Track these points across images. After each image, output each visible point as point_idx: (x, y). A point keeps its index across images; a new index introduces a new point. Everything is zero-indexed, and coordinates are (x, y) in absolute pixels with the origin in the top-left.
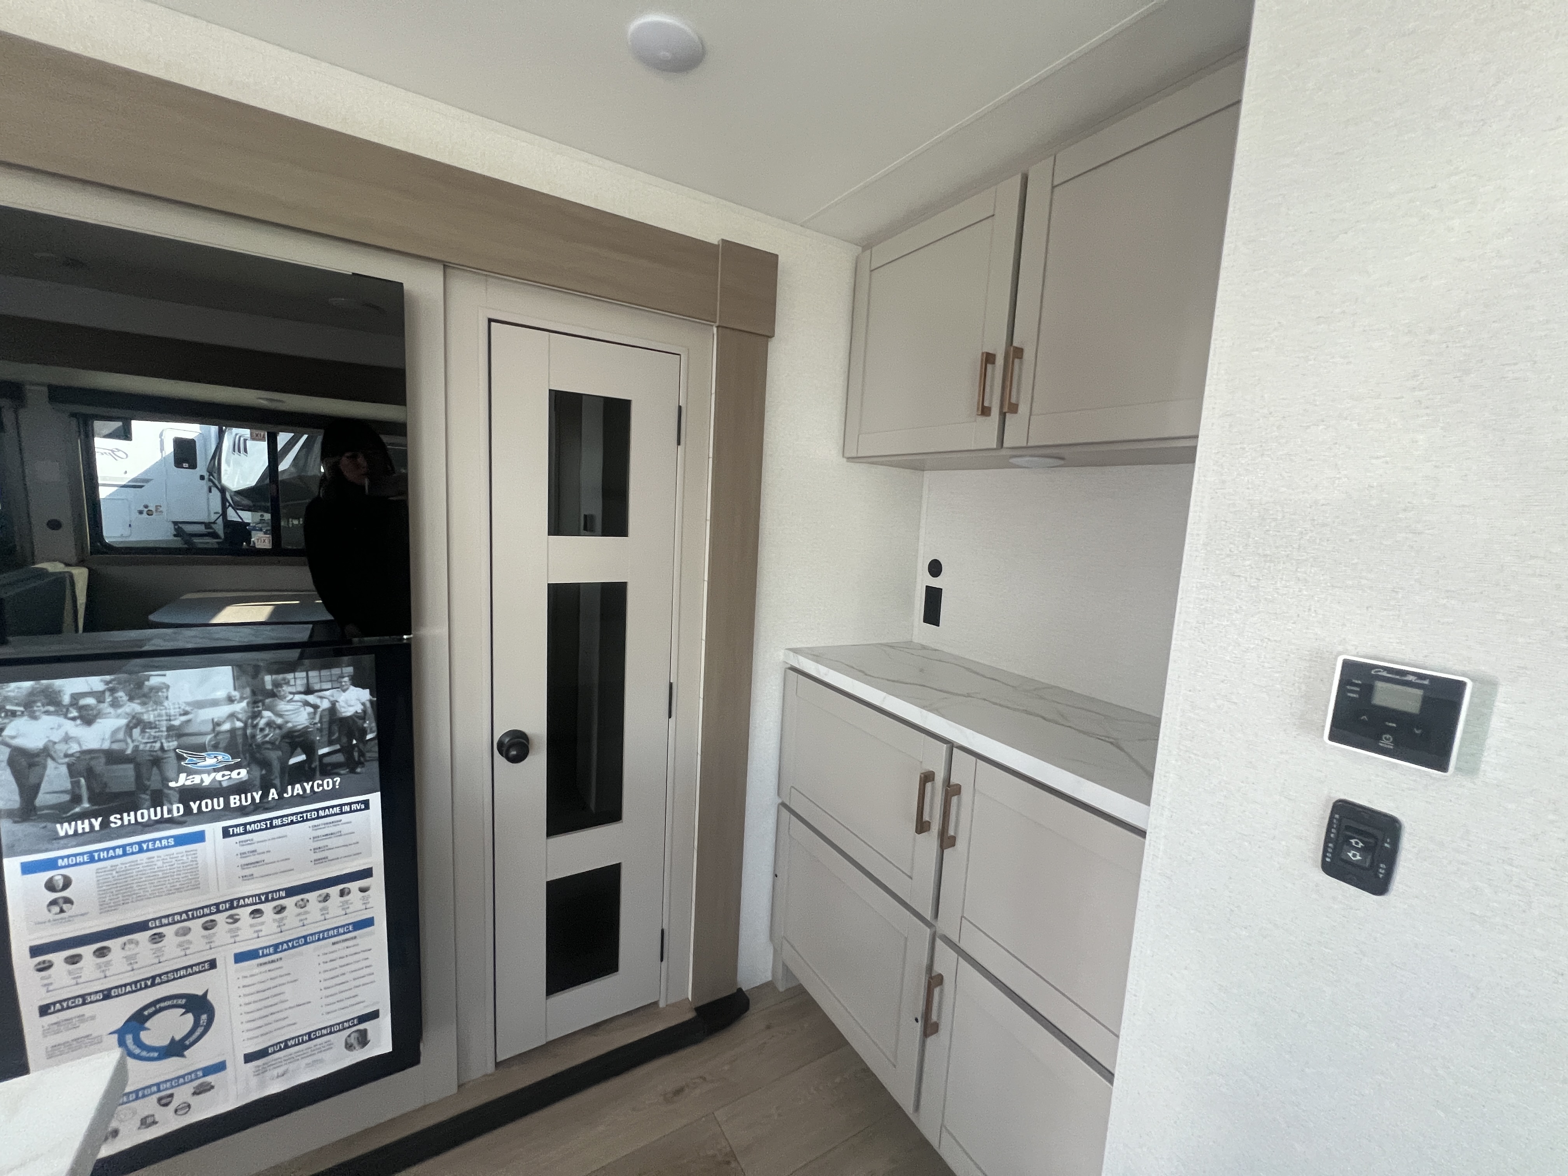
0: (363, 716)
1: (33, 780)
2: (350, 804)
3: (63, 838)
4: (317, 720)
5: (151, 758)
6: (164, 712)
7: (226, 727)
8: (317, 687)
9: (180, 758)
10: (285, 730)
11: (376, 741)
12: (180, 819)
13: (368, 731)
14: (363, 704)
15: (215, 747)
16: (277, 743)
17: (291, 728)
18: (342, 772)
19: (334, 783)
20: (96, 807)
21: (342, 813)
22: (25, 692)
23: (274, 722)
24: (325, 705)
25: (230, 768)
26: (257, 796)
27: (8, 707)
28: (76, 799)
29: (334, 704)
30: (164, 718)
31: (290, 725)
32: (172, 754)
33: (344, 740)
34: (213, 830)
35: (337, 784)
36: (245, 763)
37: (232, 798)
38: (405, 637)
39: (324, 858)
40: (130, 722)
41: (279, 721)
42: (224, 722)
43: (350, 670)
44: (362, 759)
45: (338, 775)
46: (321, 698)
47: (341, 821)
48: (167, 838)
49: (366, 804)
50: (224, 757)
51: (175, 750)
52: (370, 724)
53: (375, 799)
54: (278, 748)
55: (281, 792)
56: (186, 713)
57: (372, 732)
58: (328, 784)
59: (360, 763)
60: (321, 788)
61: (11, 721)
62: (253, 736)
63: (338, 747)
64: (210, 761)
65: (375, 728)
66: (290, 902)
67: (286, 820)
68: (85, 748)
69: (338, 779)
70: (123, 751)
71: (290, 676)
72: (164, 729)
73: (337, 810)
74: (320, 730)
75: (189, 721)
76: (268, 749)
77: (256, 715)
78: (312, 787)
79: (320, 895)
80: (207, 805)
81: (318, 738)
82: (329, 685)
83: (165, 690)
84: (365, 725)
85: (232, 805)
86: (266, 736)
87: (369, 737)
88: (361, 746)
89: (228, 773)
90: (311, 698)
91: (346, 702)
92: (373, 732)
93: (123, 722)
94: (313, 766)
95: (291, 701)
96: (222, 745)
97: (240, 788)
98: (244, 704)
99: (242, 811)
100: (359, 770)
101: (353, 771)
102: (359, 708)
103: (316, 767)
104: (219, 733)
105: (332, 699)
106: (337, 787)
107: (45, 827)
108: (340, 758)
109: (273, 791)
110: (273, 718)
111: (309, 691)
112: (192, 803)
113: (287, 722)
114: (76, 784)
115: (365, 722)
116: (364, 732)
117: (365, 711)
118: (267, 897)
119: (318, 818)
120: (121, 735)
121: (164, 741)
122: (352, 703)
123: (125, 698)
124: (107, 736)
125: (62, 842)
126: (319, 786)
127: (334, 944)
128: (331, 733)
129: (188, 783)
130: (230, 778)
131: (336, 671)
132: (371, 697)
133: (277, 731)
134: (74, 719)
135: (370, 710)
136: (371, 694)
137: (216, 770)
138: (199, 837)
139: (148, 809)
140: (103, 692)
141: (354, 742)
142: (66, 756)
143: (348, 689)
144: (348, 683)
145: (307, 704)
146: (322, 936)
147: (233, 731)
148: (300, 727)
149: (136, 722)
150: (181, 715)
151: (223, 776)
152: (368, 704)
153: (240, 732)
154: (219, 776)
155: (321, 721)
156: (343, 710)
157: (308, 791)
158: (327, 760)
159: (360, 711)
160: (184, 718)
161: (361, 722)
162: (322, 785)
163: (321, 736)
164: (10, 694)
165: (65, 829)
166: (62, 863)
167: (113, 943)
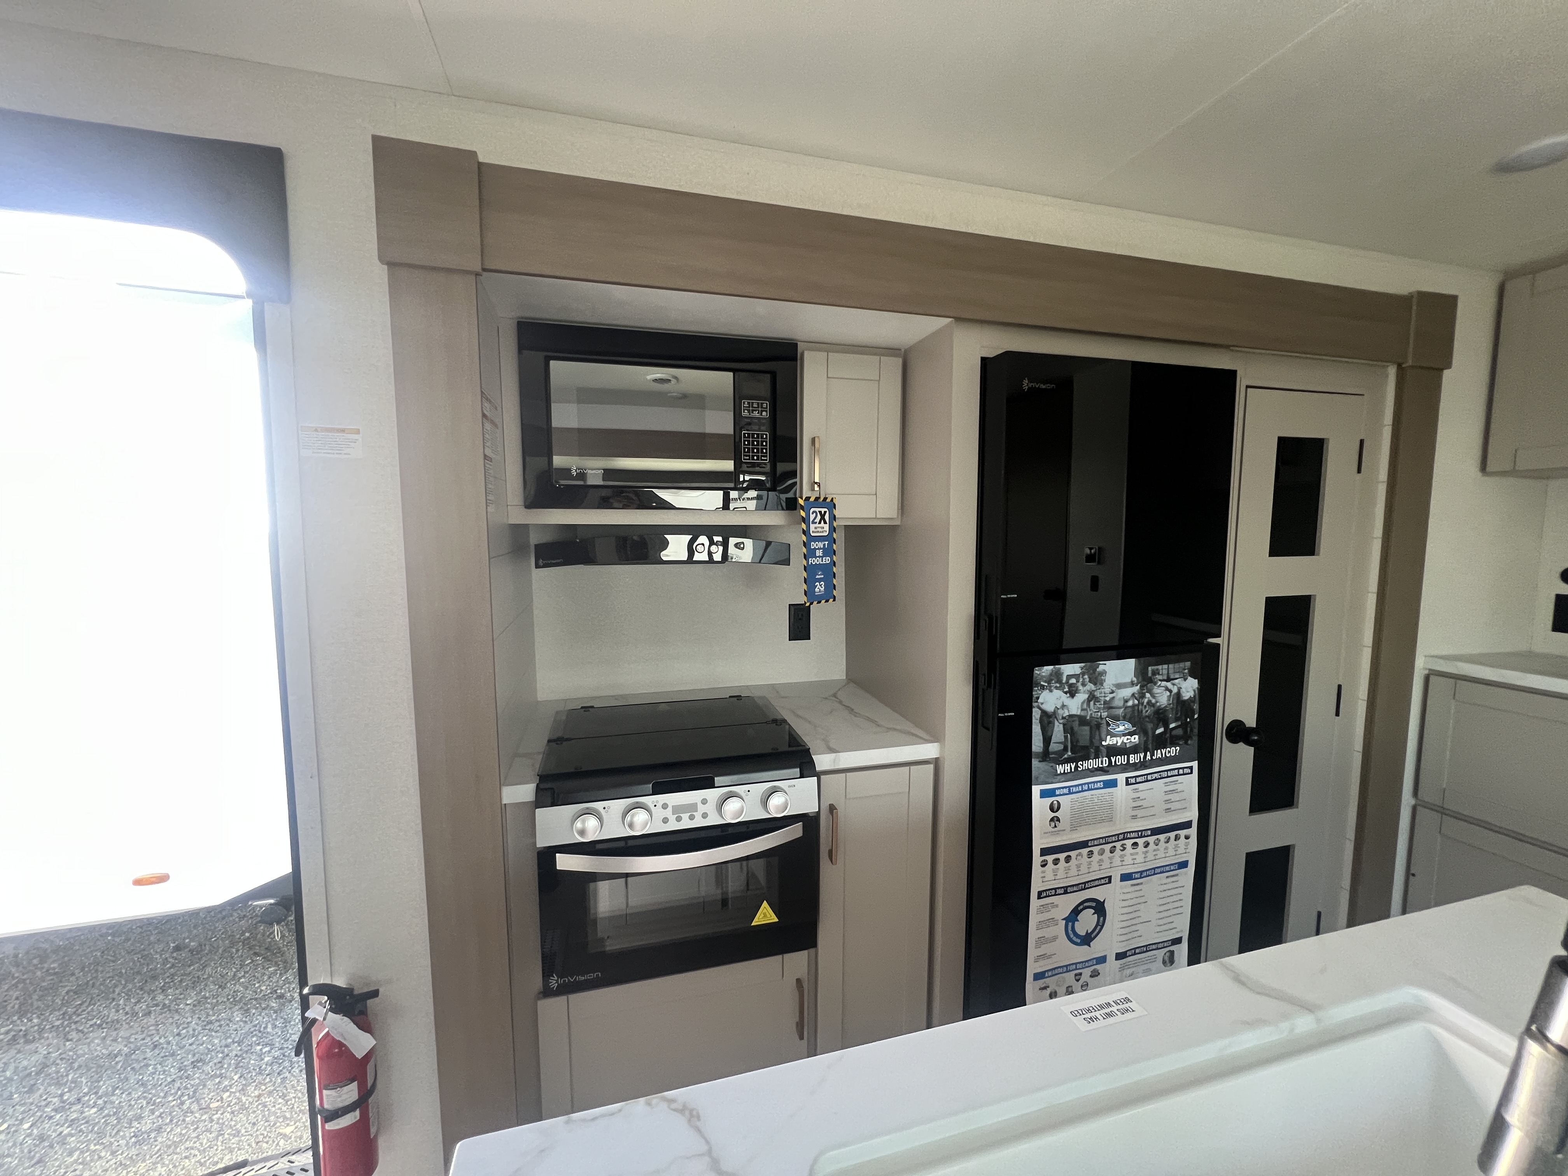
0: (1192, 700)
1: (1049, 734)
2: (1183, 768)
3: (1059, 775)
4: (1171, 702)
5: (1096, 723)
6: (1103, 690)
7: (1130, 703)
8: (1172, 677)
9: (1108, 725)
10: (1156, 708)
12: (1106, 769)
14: (1194, 691)
15: (1124, 719)
16: (1151, 717)
18: (1181, 743)
19: (1176, 750)
20: (1073, 755)
21: (1179, 775)
22: (1049, 673)
23: (1151, 701)
24: (1175, 690)
25: (1131, 734)
26: (1142, 755)
27: (1042, 683)
28: (1065, 749)
29: (1179, 689)
30: (1103, 695)
31: (1158, 704)
32: (1104, 721)
33: (1183, 718)
34: (1121, 778)
35: (1177, 752)
36: (1137, 731)
37: (1131, 756)
39: (1171, 809)
40: (1089, 697)
41: (1153, 701)
42: (1129, 700)
43: (1188, 664)
45: (1178, 745)
46: (1174, 684)
47: (1177, 781)
48: (1100, 782)
49: (1191, 768)
50: (1128, 726)
51: (1106, 718)
52: (1196, 707)
53: (1195, 764)
54: (1151, 722)
55: (1152, 755)
56: (1112, 692)
58: (1173, 751)
61: (1042, 692)
62: (1142, 711)
64: (1122, 728)
66: (1151, 840)
67: (1154, 776)
68: (1070, 713)
69: (1178, 748)
70: (1086, 717)
71: (1160, 667)
72: (1102, 703)
73: (1176, 772)
75: (1113, 698)
76: (1147, 722)
77: (1143, 696)
79: (1166, 838)
80: (1121, 760)
82: (1177, 676)
85: (1131, 762)
86: (1147, 711)
89: (1129, 737)
90: (1169, 685)
91: (1186, 688)
93: (1086, 696)
95: (1160, 686)
96: (1128, 716)
97: (1135, 750)
98: (1138, 687)
99: (1136, 767)
101: (1186, 743)
104: (1126, 707)
105: (1179, 686)
106: (1177, 754)
107: (1052, 766)
108: (1180, 732)
109: (1148, 753)
110: (1151, 698)
111: (1168, 680)
112: (1112, 758)
113: (1157, 702)
114: (1066, 737)
117: (1194, 696)
118: (1141, 834)
119: (1168, 777)
120: (1085, 706)
121: (1102, 711)
122: (1189, 690)
123: (1088, 680)
124: (1080, 707)
125: (1059, 777)
127: (1167, 877)
129: (1111, 743)
131: (1182, 665)
133: (1152, 708)
134: (1066, 693)
135: (1197, 696)
137: (1124, 735)
138: (1113, 784)
139: (1093, 760)
140: (1079, 675)
141: (1188, 720)
142: (1063, 718)
143: (1187, 679)
144: (1188, 674)
145: (1167, 689)
146: (1164, 869)
147: (1134, 706)
148: (1163, 706)
149: (1092, 697)
150: (1111, 693)
151: (1128, 739)
153: (1136, 708)
154: (1125, 739)
155: (1173, 703)
157: (1164, 756)
158: (1174, 733)
159: (1192, 696)
160: (1111, 696)
164: (1044, 674)
165: (1060, 769)
166: (1058, 792)
167: (1073, 854)
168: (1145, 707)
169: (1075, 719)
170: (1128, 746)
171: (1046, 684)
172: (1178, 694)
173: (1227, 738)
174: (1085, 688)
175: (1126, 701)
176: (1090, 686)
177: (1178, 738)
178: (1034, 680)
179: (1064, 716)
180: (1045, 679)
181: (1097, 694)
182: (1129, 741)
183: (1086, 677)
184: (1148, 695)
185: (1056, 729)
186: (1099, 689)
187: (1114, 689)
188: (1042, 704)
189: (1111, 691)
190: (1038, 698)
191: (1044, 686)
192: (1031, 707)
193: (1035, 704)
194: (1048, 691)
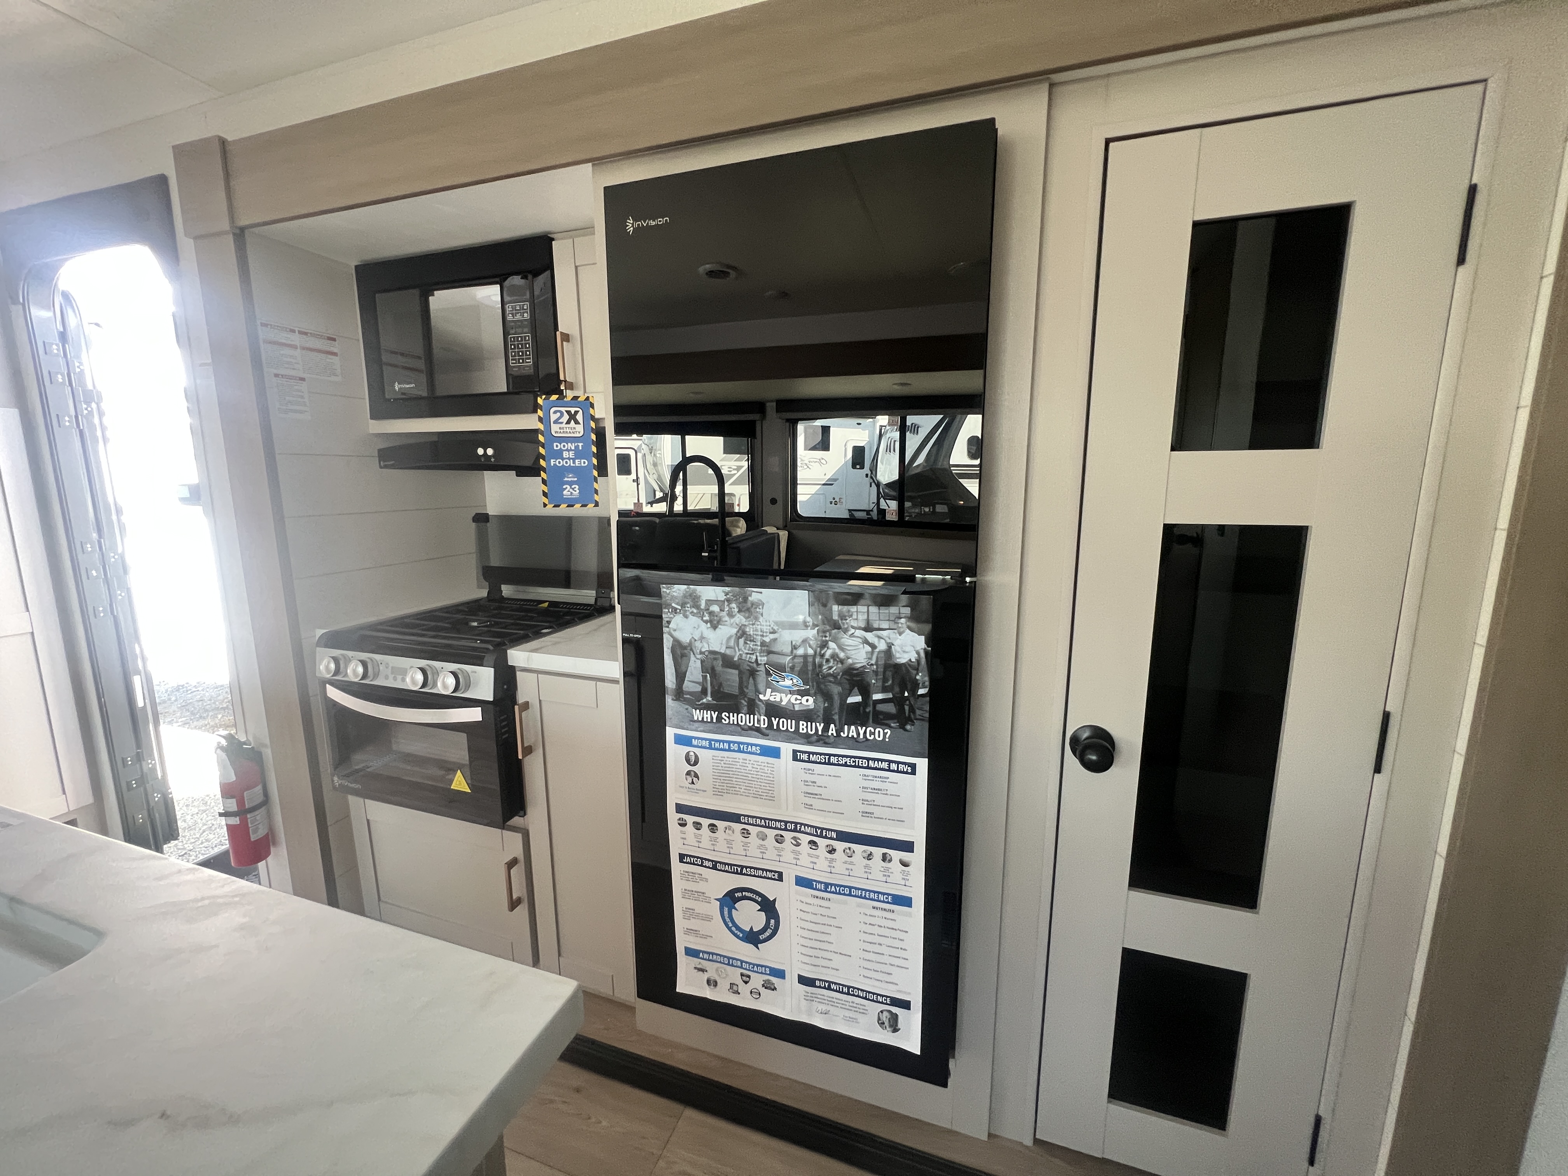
0: (917, 667)
1: (683, 668)
2: (898, 763)
3: (695, 721)
4: (873, 662)
5: (748, 668)
6: (759, 627)
7: (800, 651)
8: (876, 625)
9: (768, 674)
10: (845, 666)
11: (928, 699)
12: (764, 730)
13: (921, 685)
14: (918, 653)
16: (839, 677)
17: (851, 665)
19: (885, 734)
21: (889, 770)
22: (681, 593)
23: (837, 655)
24: (882, 646)
25: (802, 693)
26: (820, 728)
27: (673, 605)
28: (704, 692)
29: (890, 646)
30: (760, 633)
31: (850, 661)
32: (762, 668)
33: (897, 689)
34: (787, 748)
35: (887, 736)
36: (812, 692)
37: (801, 723)
38: (968, 579)
39: (871, 814)
41: (842, 655)
44: (912, 716)
45: (890, 727)
46: (879, 637)
47: (888, 778)
48: (756, 745)
49: (914, 767)
50: (797, 680)
51: (765, 664)
52: (922, 677)
53: (922, 764)
54: (839, 684)
55: (839, 730)
56: (774, 632)
57: (924, 687)
58: (880, 734)
59: (909, 720)
60: (872, 737)
61: (674, 616)
62: (821, 666)
63: (890, 695)
64: (788, 682)
65: (927, 683)
66: (840, 846)
67: (843, 761)
68: (711, 649)
69: (888, 732)
71: (853, 609)
72: (759, 644)
73: (885, 765)
74: (876, 673)
75: (775, 640)
76: (830, 682)
77: (824, 645)
78: (865, 732)
79: (864, 851)
80: (783, 724)
81: (873, 681)
82: (885, 625)
83: (761, 607)
84: (918, 677)
85: (801, 731)
86: (831, 668)
87: (921, 691)
88: (912, 699)
89: (799, 697)
90: (870, 636)
91: (901, 646)
92: (926, 687)
93: (735, 631)
94: (867, 710)
95: (852, 635)
96: (797, 669)
97: (808, 716)
99: (807, 739)
100: (908, 727)
101: (903, 727)
102: (913, 657)
103: (870, 711)
104: (795, 656)
105: (889, 641)
106: (887, 740)
107: (687, 709)
108: (891, 708)
109: (832, 726)
110: (837, 651)
111: (868, 628)
112: (773, 719)
114: (705, 678)
115: (918, 674)
116: (916, 685)
117: (918, 661)
118: (821, 832)
119: (868, 768)
120: (732, 643)
121: (758, 654)
122: (907, 649)
123: (736, 610)
124: (724, 642)
125: (696, 725)
126: (871, 733)
127: (874, 908)
128: (885, 680)
129: (772, 699)
130: (801, 703)
131: (894, 610)
132: (926, 647)
133: (840, 665)
134: (706, 622)
135: (923, 661)
136: (927, 643)
137: (792, 693)
138: (776, 753)
139: (745, 715)
140: (724, 601)
141: (906, 694)
142: (701, 653)
143: (903, 632)
145: (866, 642)
146: (864, 894)
147: (805, 657)
148: (858, 666)
149: (742, 633)
150: (771, 633)
151: (796, 699)
152: (922, 654)
153: (810, 660)
155: (877, 664)
156: (898, 655)
157: (861, 736)
158: (880, 707)
159: (913, 660)
160: (772, 636)
161: (914, 672)
162: (874, 734)
163: (876, 680)
164: (675, 594)
165: (697, 714)
166: (695, 742)
167: (719, 823)
168: (828, 661)
169: (717, 656)
170: (797, 709)
171: (680, 608)
172: (888, 652)
174: (732, 620)
175: (795, 647)
176: (740, 619)
177: (889, 716)
178: (663, 599)
179: (703, 650)
180: (677, 601)
181: (750, 630)
182: (798, 702)
183: (734, 605)
184: (832, 645)
185: (691, 663)
186: (753, 624)
187: (776, 628)
188: (675, 630)
189: (772, 631)
190: (669, 622)
191: (676, 609)
193: (665, 630)
194: (681, 615)
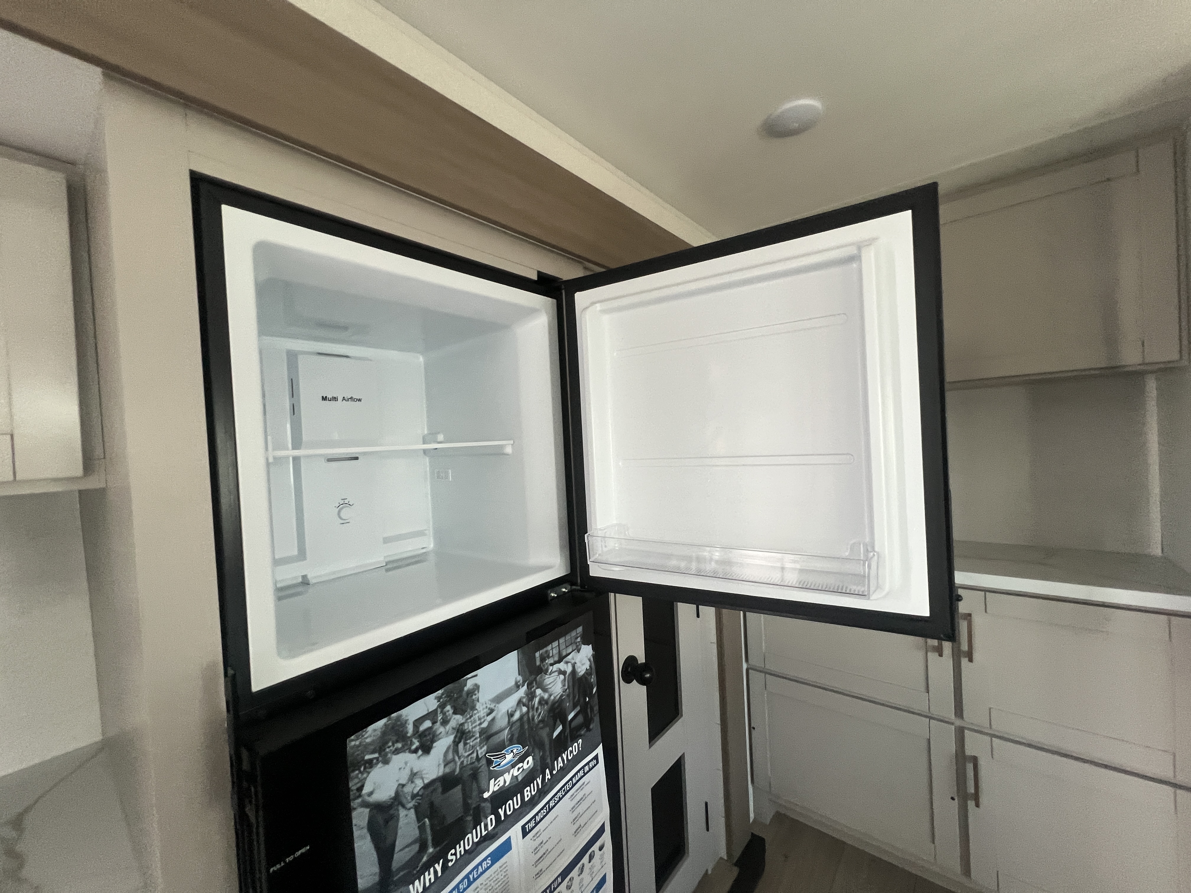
1: (389, 841)
2: (588, 763)
7: (517, 716)
8: (564, 654)
12: (493, 832)
14: (590, 660)
15: (511, 742)
16: (546, 719)
17: (554, 700)
18: (582, 733)
20: (438, 848)
21: (583, 776)
22: (379, 733)
24: (569, 669)
25: (522, 760)
26: (540, 781)
27: (367, 757)
28: (423, 848)
34: (516, 833)
35: (580, 746)
37: (525, 789)
39: (579, 827)
40: (455, 737)
43: (580, 629)
45: (580, 736)
46: (567, 663)
47: (585, 783)
48: (485, 859)
49: (596, 757)
50: (517, 749)
51: (485, 755)
52: (593, 679)
53: (599, 751)
58: (575, 748)
60: (572, 755)
61: (369, 773)
64: (509, 757)
66: (564, 885)
67: (558, 798)
69: (580, 741)
71: (549, 648)
73: (582, 772)
75: (493, 720)
79: (579, 869)
80: (512, 805)
83: (476, 692)
85: (526, 799)
97: (529, 779)
98: (525, 687)
99: (532, 802)
101: (589, 730)
105: (573, 662)
106: (580, 749)
110: (542, 694)
112: (500, 810)
113: (550, 695)
114: (422, 828)
117: (590, 666)
119: (572, 787)
130: (523, 769)
131: (573, 634)
134: (415, 751)
137: (513, 766)
138: (507, 847)
141: (587, 699)
142: (414, 796)
143: (580, 649)
144: (581, 643)
145: (562, 672)
147: (521, 718)
149: (462, 735)
150: (488, 715)
151: (519, 769)
154: (515, 772)
157: (566, 762)
160: (490, 718)
164: (368, 740)
168: (537, 709)
169: (435, 786)
170: (520, 778)
171: (376, 755)
172: (574, 672)
173: (623, 680)
174: (448, 727)
175: (511, 715)
176: (457, 719)
177: (579, 727)
178: (350, 759)
179: (415, 792)
180: (372, 747)
181: (468, 727)
182: (521, 770)
183: (448, 707)
184: (539, 692)
185: (402, 822)
186: (471, 717)
187: (492, 706)
188: (371, 794)
189: (489, 711)
190: (360, 789)
191: (371, 760)
192: (348, 811)
194: (380, 765)
